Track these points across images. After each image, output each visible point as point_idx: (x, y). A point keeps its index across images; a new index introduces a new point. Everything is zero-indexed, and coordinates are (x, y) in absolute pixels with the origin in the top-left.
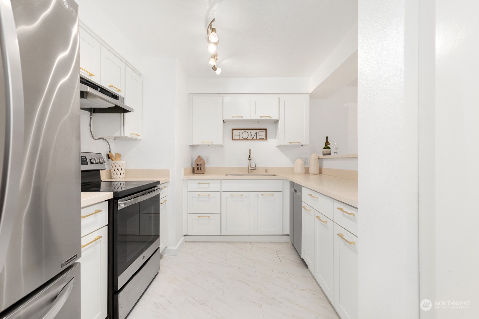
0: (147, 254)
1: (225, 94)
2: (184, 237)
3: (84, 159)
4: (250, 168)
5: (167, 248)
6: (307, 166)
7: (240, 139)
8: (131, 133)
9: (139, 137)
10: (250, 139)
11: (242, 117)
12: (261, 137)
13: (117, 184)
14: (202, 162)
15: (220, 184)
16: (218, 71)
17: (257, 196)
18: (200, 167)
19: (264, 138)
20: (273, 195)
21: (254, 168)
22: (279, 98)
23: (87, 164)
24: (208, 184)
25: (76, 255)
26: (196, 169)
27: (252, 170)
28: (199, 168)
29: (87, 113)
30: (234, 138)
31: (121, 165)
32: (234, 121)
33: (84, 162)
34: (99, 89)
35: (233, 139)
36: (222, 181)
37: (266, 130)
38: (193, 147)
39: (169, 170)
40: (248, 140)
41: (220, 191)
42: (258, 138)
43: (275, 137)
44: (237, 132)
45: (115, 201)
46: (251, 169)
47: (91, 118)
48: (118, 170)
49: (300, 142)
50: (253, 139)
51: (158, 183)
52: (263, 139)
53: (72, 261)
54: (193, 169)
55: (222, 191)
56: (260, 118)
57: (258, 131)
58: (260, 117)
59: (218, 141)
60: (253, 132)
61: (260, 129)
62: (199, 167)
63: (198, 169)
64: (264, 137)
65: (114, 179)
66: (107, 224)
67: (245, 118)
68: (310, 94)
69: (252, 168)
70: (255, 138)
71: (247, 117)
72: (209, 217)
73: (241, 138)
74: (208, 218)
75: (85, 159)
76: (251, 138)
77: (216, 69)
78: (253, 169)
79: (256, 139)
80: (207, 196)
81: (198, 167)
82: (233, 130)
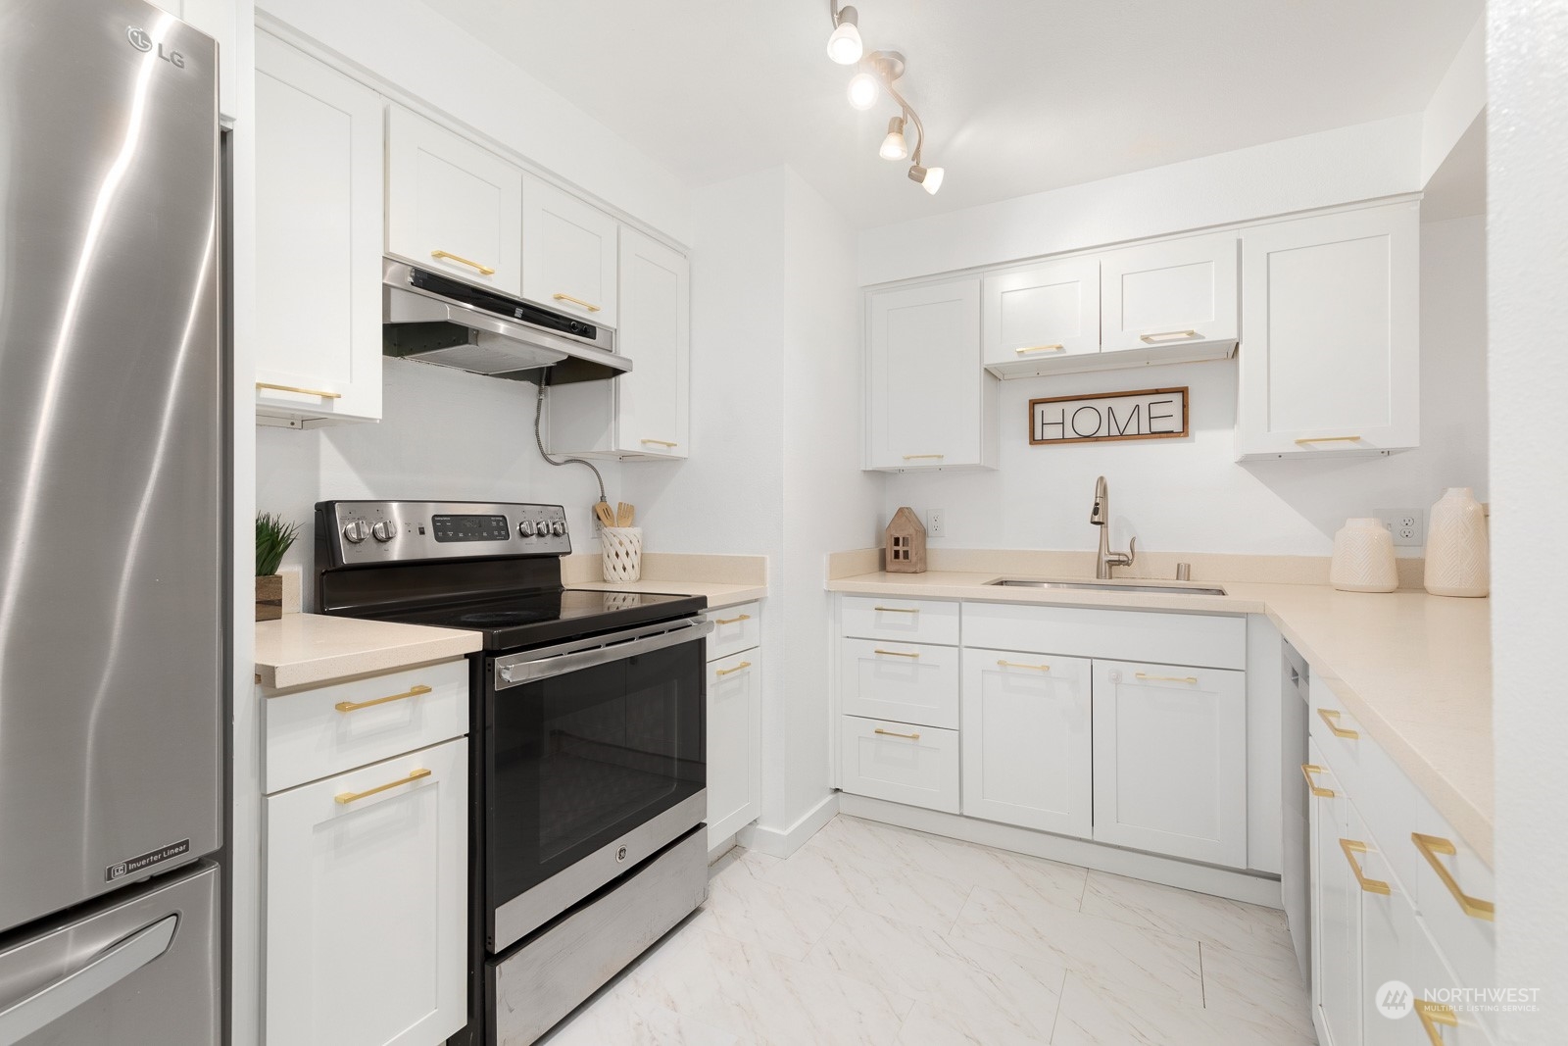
0: (639, 842)
1: (986, 269)
2: (831, 797)
3: (498, 524)
4: (1105, 558)
5: (759, 827)
6: (1411, 553)
7: (1063, 440)
8: (643, 438)
9: (675, 452)
10: (1109, 438)
11: (1060, 348)
12: (1158, 426)
13: (614, 600)
14: (912, 531)
15: (957, 618)
16: (934, 180)
17: (1117, 680)
18: (905, 549)
19: (1178, 428)
20: (1193, 681)
21: (1122, 558)
22: (1239, 243)
23: (507, 537)
24: (911, 614)
25: (186, 843)
26: (890, 555)
27: (1113, 566)
28: (901, 553)
29: (529, 387)
30: (1038, 436)
31: (626, 542)
32: (1040, 368)
33: (496, 533)
34: (519, 311)
35: (1033, 441)
36: (963, 604)
37: (1183, 392)
38: (879, 476)
39: (763, 559)
40: (1098, 439)
41: (957, 644)
42: (1144, 429)
43: (1233, 420)
44: (1052, 412)
45: (488, 659)
46: (1111, 563)
47: (540, 401)
48: (617, 555)
49: (1358, 438)
50: (1122, 436)
51: (702, 602)
52: (1169, 434)
53: (158, 861)
54: (883, 553)
55: (964, 643)
56: (1145, 345)
57: (1144, 401)
58: (1145, 339)
59: (965, 450)
60: (1122, 408)
61: (1157, 392)
62: (901, 548)
63: (897, 554)
64: (1175, 425)
65: (614, 582)
66: (467, 732)
67: (1073, 350)
68: (1422, 196)
69: (1116, 558)
70: (1132, 430)
71: (1082, 344)
72: (915, 737)
73: (1070, 434)
74: (911, 740)
75: (501, 524)
76: (1114, 432)
77: (924, 172)
78: (1120, 562)
79: (1139, 436)
80: (910, 659)
81: (896, 548)
82: (1033, 403)
